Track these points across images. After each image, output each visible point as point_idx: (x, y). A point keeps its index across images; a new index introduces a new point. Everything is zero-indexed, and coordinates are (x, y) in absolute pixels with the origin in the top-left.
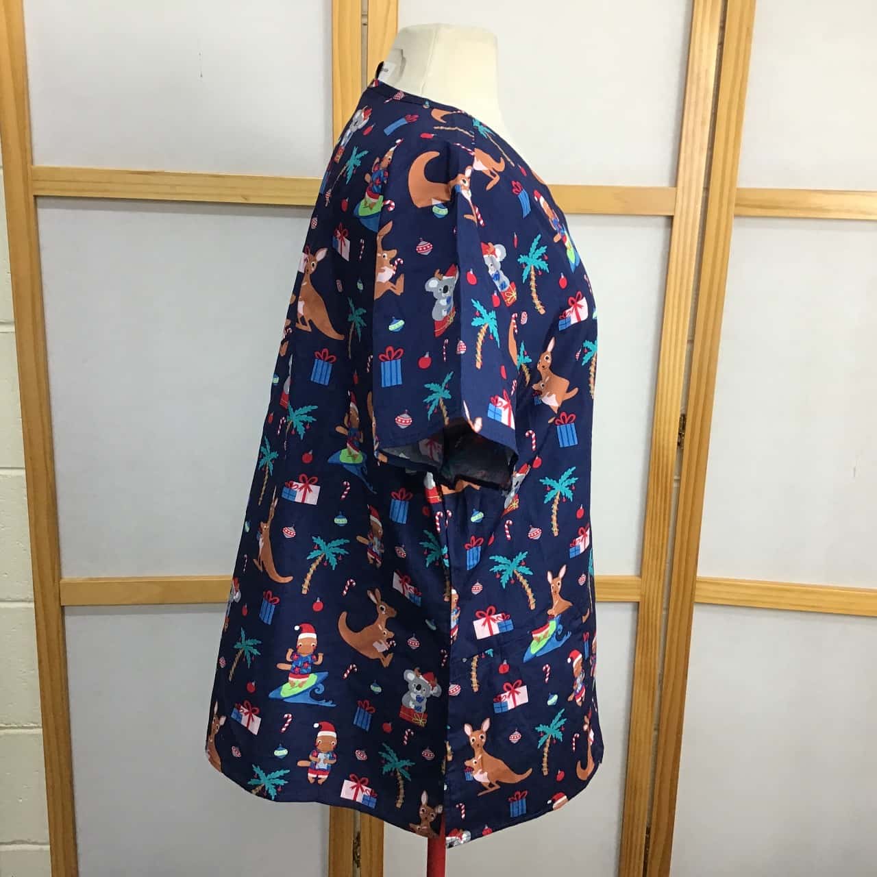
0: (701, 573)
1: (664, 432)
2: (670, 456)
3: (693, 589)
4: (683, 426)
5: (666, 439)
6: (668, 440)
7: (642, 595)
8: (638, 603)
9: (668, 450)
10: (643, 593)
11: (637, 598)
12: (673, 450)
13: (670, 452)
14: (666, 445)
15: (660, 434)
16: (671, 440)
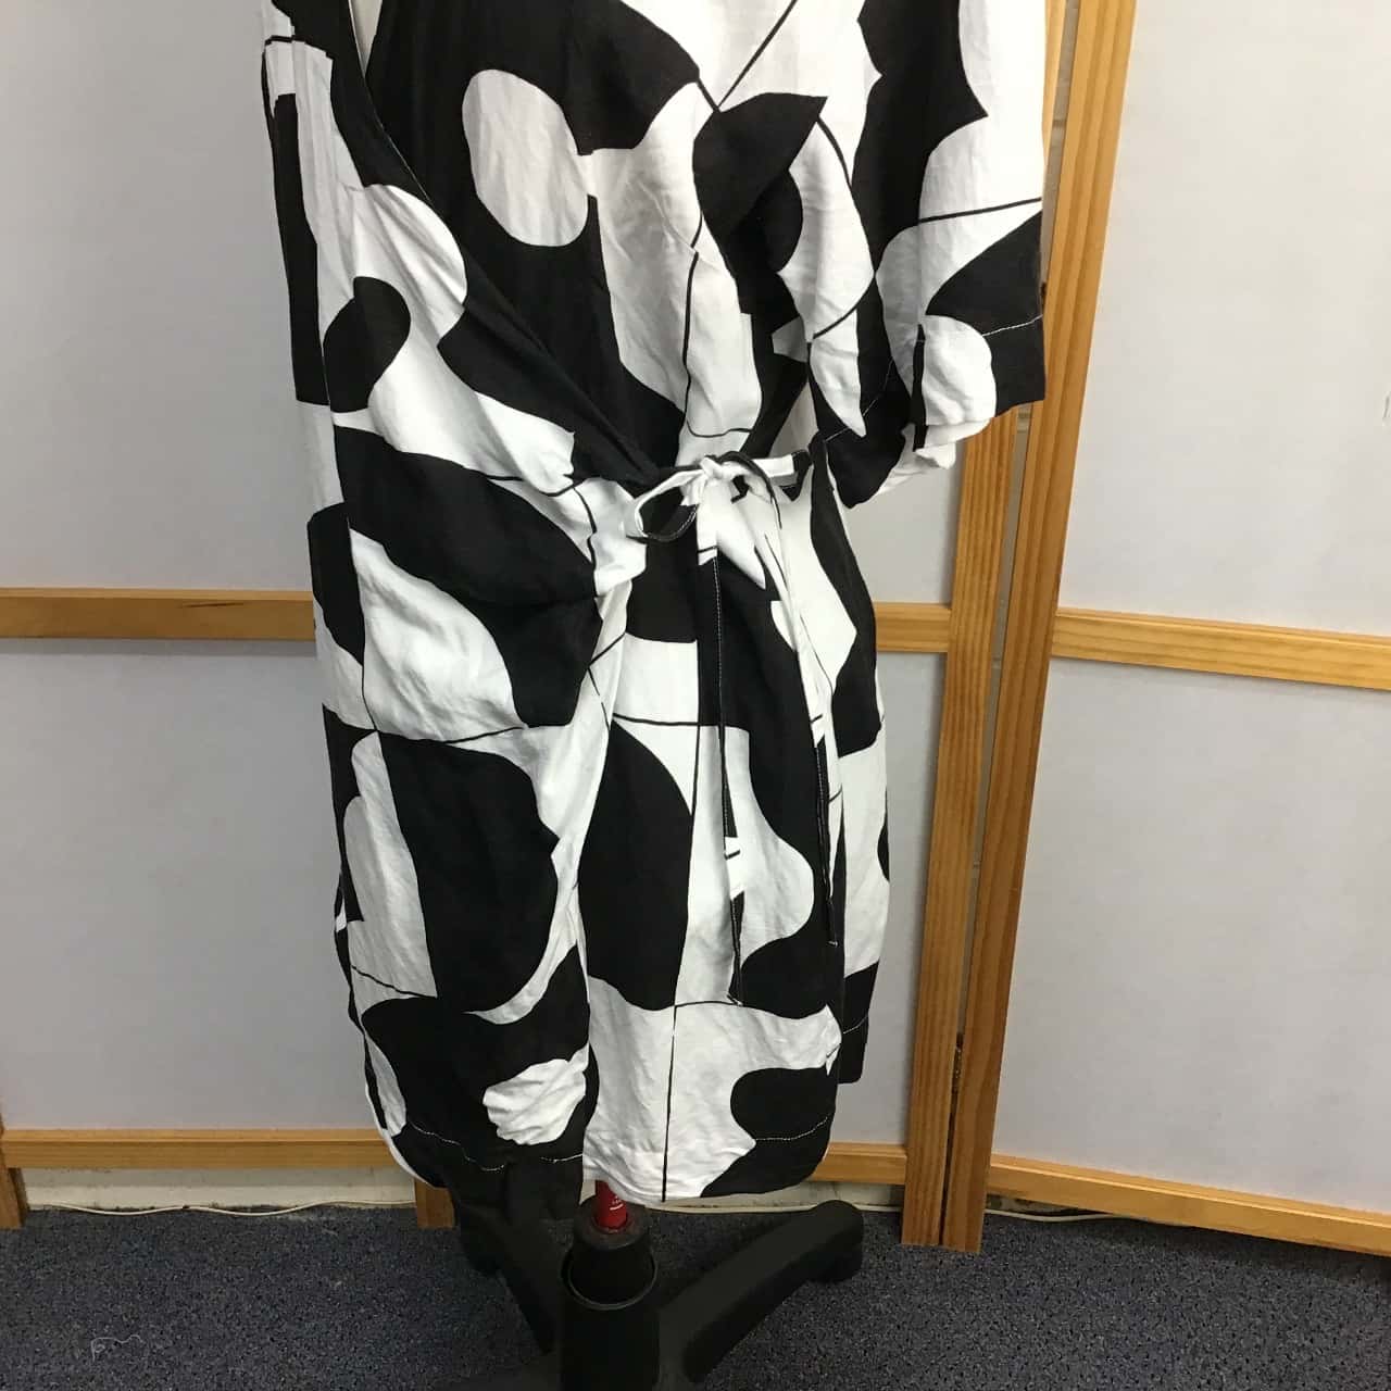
0: (1065, 602)
3: (1049, 633)
7: (951, 641)
8: (945, 654)
10: (954, 638)
11: (942, 647)
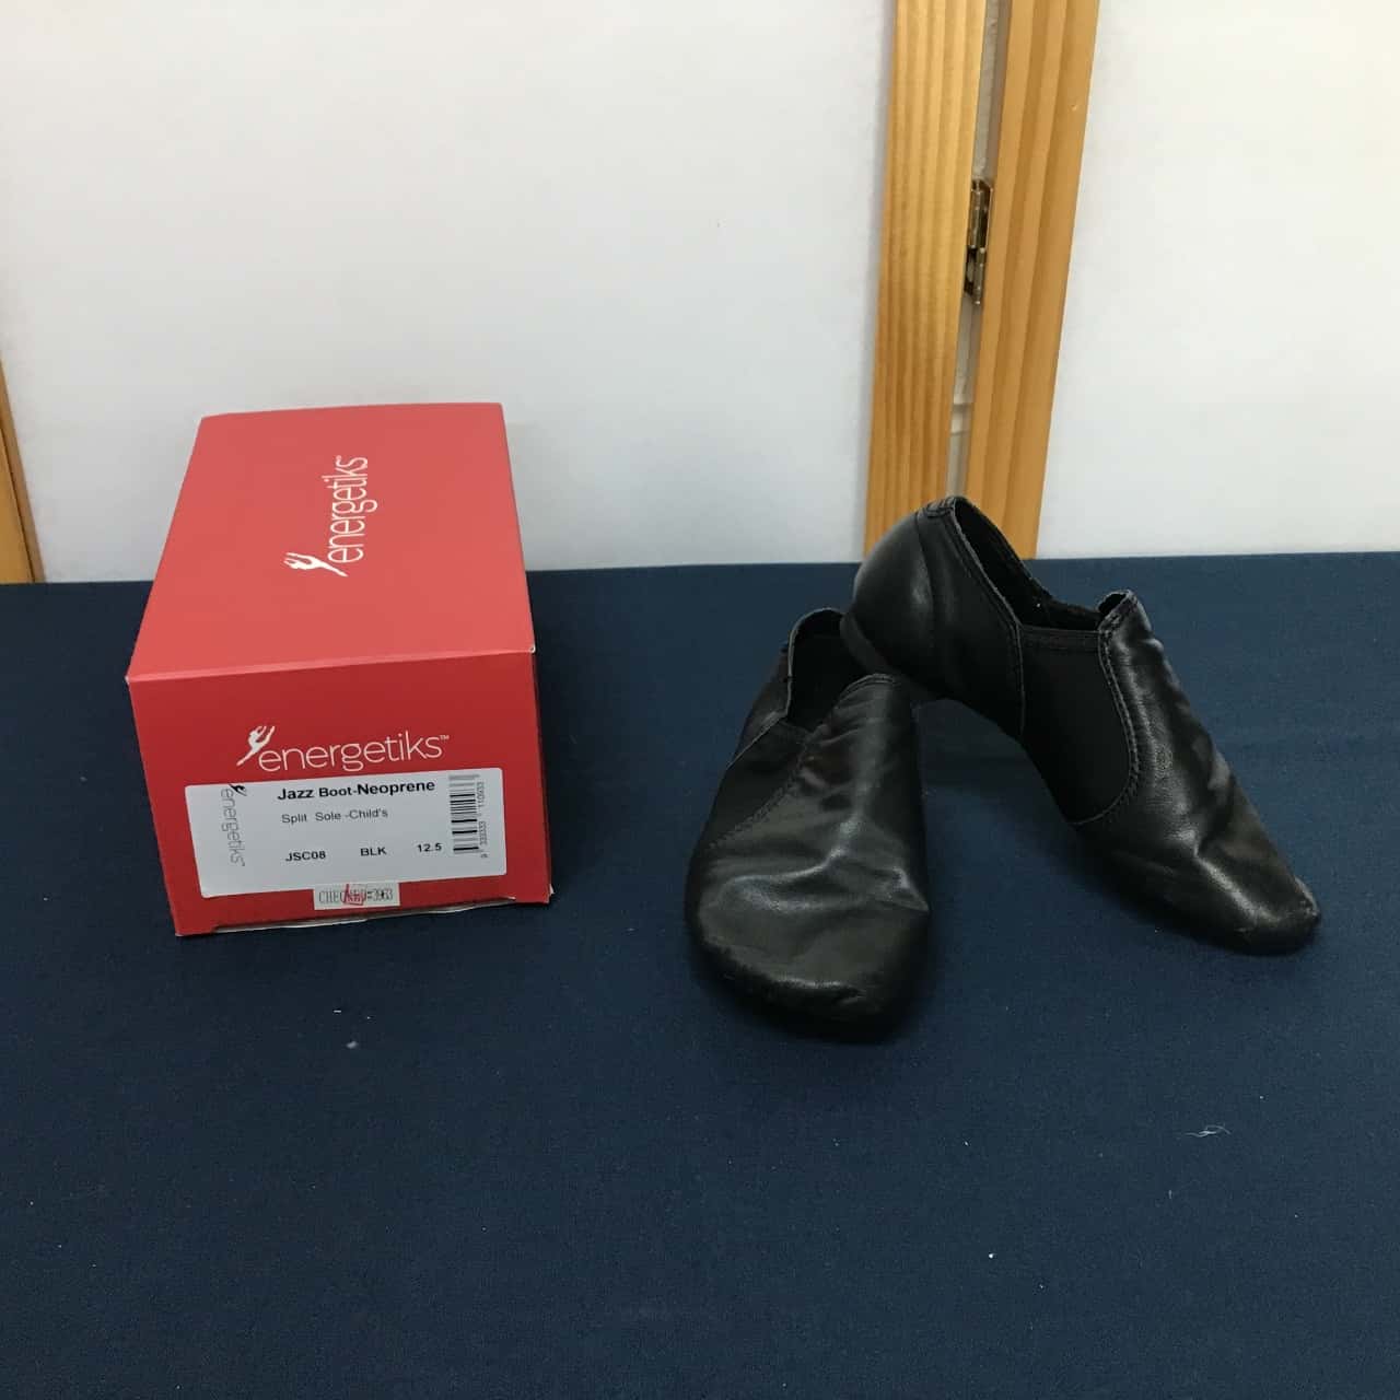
1: (918, 248)
2: (941, 330)
4: (981, 224)
5: (925, 269)
6: (932, 275)
9: (932, 310)
12: (949, 309)
13: (941, 317)
14: (924, 293)
15: (903, 254)
16: (943, 275)
